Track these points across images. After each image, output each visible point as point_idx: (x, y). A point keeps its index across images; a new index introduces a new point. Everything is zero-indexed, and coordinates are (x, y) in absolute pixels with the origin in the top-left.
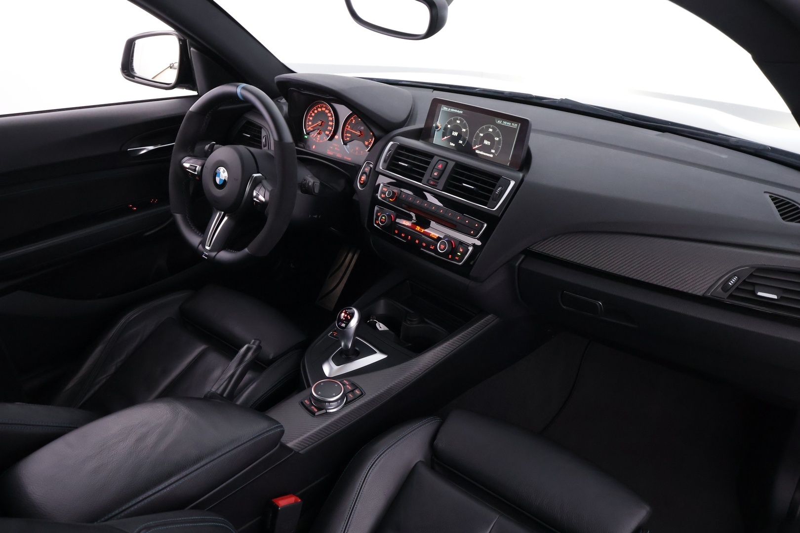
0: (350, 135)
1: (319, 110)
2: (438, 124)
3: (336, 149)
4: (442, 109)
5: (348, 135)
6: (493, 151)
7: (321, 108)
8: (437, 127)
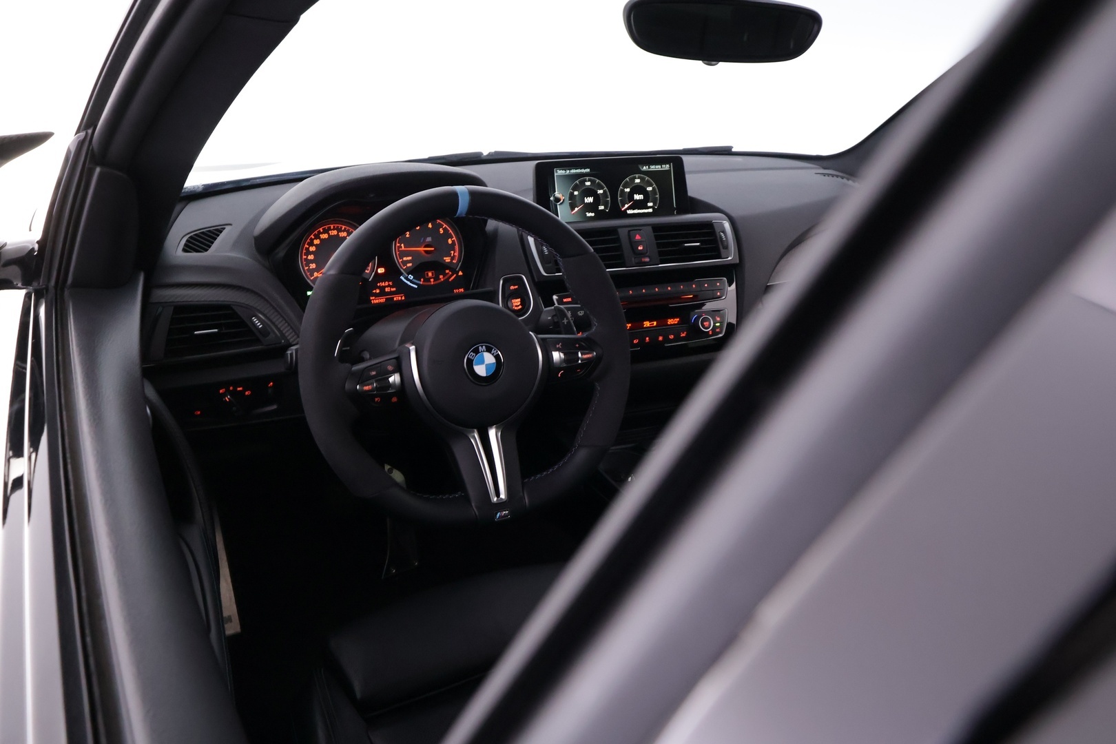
0: (410, 258)
1: (325, 236)
2: (557, 194)
3: (387, 290)
4: (555, 174)
5: (405, 259)
6: (650, 204)
7: (326, 231)
8: (557, 200)
